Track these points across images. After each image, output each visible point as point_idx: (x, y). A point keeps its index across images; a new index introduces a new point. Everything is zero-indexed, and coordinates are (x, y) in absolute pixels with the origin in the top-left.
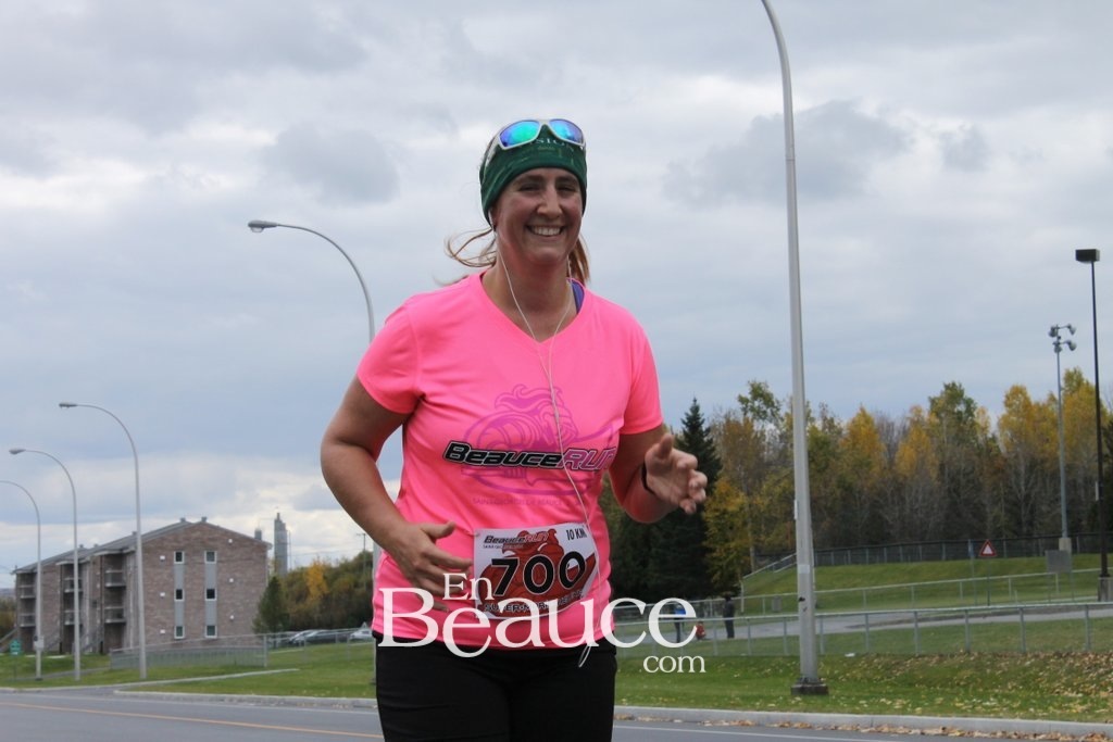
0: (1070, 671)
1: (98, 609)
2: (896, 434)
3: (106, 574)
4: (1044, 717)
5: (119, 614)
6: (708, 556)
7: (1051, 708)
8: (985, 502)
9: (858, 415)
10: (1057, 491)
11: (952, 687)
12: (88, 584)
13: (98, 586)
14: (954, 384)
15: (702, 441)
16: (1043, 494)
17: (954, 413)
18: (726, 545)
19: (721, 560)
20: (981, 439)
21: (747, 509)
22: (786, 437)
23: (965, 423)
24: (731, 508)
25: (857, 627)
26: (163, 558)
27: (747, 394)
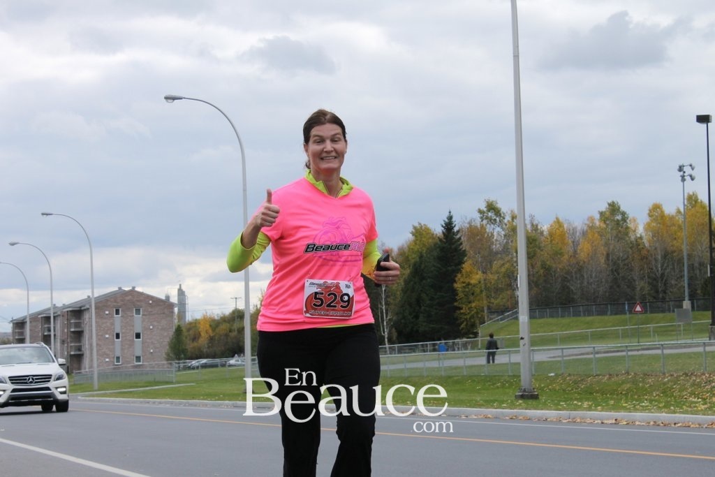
0: (693, 384)
1: (66, 345)
2: (578, 234)
3: (70, 323)
4: (681, 413)
5: (79, 349)
6: (458, 312)
7: (684, 407)
8: (636, 278)
9: (555, 222)
10: (682, 271)
11: (617, 395)
12: (59, 329)
13: (66, 330)
14: (614, 203)
15: (454, 238)
16: (673, 273)
17: (614, 220)
18: (469, 305)
19: (466, 315)
20: (633, 238)
21: (482, 282)
22: (508, 236)
23: (622, 227)
24: (473, 282)
25: (555, 357)
26: (107, 312)
27: (483, 208)
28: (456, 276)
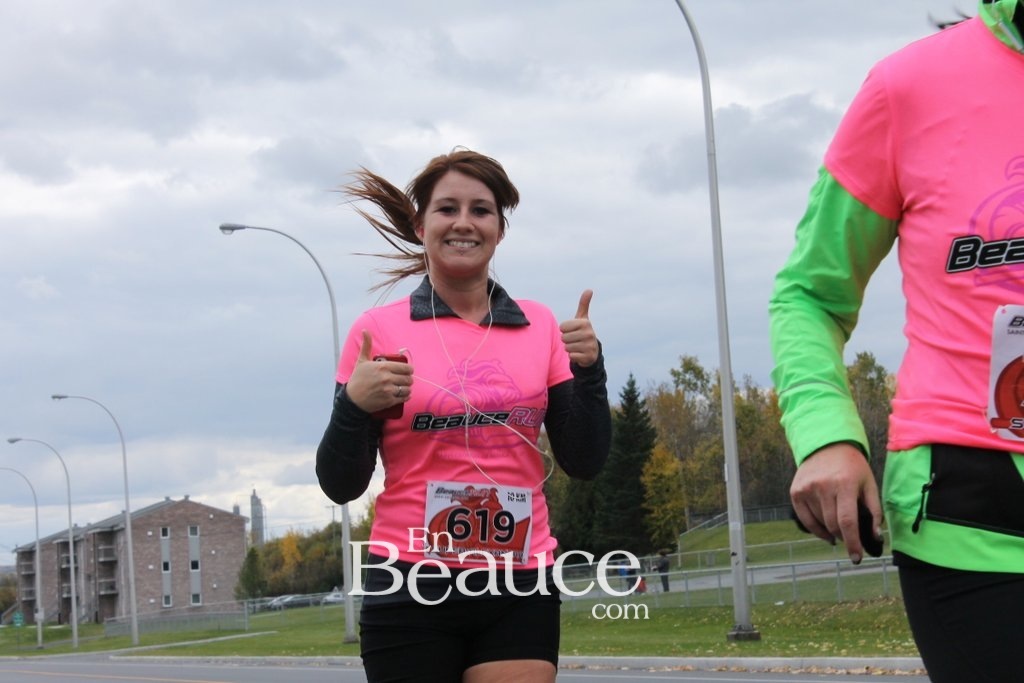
1: (93, 582)
3: (99, 550)
5: (112, 586)
6: (647, 516)
11: (873, 630)
12: (83, 560)
13: (92, 561)
14: (866, 354)
15: (638, 412)
17: (866, 380)
18: (663, 507)
19: (658, 520)
21: (681, 473)
22: (715, 406)
23: (876, 389)
24: (667, 473)
25: (785, 577)
26: (150, 533)
27: (678, 368)
28: (643, 466)
